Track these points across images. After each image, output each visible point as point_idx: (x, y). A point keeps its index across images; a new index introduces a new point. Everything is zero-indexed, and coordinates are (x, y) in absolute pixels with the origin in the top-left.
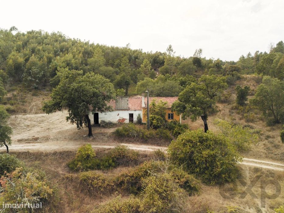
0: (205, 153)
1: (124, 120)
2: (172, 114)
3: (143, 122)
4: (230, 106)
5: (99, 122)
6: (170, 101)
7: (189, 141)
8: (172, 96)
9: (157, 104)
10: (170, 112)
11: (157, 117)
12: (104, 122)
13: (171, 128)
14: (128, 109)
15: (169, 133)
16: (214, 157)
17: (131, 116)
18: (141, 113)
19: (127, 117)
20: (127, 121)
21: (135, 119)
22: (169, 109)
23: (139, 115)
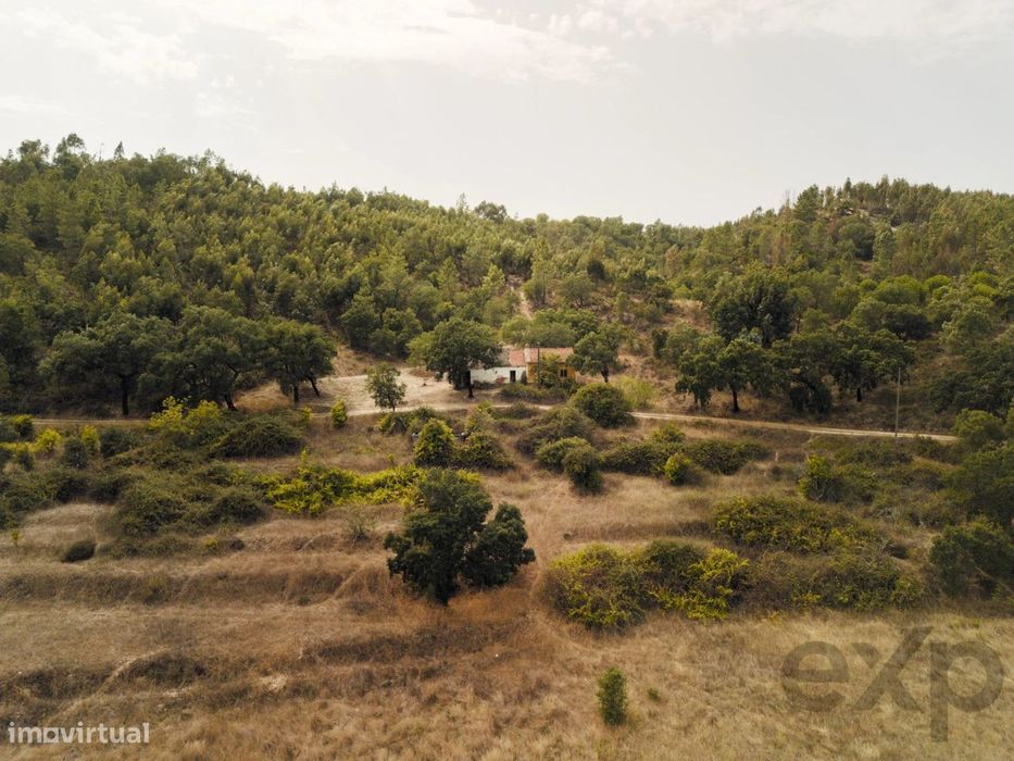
0: (603, 401)
1: (503, 379)
2: (566, 371)
3: (529, 381)
4: (644, 360)
5: (472, 383)
6: (565, 353)
7: (589, 392)
8: (563, 346)
9: (546, 357)
10: (564, 368)
11: (549, 373)
12: (476, 382)
13: (566, 386)
14: (509, 366)
15: (564, 392)
16: (611, 403)
17: (513, 374)
18: (527, 369)
19: (508, 375)
20: (508, 381)
21: (518, 377)
22: (562, 364)
23: (524, 372)
